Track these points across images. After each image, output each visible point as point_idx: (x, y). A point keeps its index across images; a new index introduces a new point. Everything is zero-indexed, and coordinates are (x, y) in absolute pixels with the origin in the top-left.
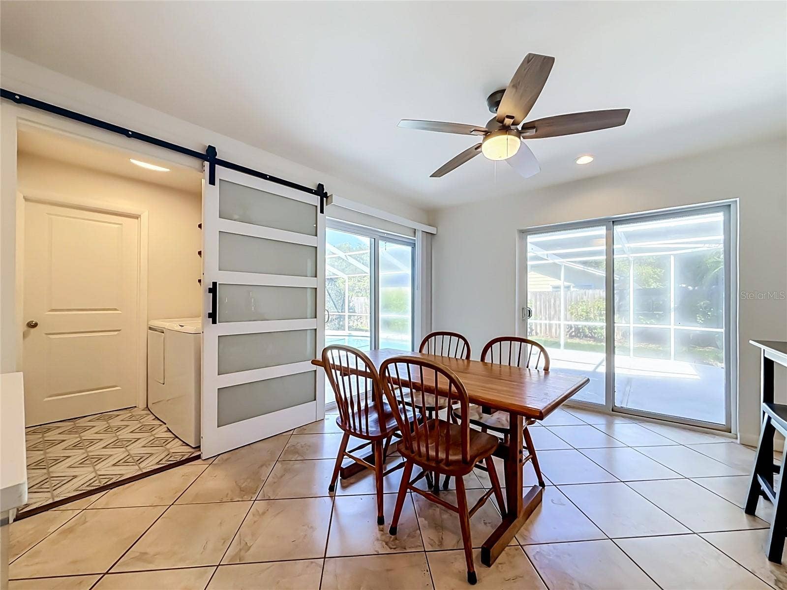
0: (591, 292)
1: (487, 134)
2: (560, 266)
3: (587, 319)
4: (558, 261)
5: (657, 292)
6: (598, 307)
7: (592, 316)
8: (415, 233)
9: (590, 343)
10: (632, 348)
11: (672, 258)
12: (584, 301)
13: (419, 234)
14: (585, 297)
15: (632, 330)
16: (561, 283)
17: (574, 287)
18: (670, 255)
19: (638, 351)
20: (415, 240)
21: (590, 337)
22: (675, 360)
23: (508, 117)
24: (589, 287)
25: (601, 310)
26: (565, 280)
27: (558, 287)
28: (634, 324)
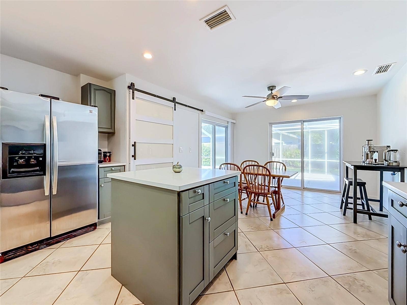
0: (292, 145)
1: (268, 99)
2: (280, 134)
3: (291, 157)
4: (279, 132)
5: (320, 146)
6: (296, 152)
7: (293, 156)
8: (228, 123)
9: (292, 168)
10: (310, 169)
11: (326, 131)
12: (290, 150)
13: (230, 124)
14: (290, 148)
15: (310, 161)
16: (280, 141)
17: (284, 143)
18: (325, 130)
19: (313, 171)
20: (228, 126)
21: (292, 166)
22: (327, 174)
23: (275, 96)
24: (291, 143)
25: (297, 154)
26: (282, 141)
27: (279, 143)
28: (311, 159)
